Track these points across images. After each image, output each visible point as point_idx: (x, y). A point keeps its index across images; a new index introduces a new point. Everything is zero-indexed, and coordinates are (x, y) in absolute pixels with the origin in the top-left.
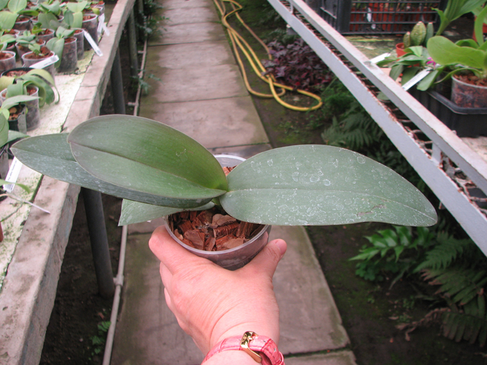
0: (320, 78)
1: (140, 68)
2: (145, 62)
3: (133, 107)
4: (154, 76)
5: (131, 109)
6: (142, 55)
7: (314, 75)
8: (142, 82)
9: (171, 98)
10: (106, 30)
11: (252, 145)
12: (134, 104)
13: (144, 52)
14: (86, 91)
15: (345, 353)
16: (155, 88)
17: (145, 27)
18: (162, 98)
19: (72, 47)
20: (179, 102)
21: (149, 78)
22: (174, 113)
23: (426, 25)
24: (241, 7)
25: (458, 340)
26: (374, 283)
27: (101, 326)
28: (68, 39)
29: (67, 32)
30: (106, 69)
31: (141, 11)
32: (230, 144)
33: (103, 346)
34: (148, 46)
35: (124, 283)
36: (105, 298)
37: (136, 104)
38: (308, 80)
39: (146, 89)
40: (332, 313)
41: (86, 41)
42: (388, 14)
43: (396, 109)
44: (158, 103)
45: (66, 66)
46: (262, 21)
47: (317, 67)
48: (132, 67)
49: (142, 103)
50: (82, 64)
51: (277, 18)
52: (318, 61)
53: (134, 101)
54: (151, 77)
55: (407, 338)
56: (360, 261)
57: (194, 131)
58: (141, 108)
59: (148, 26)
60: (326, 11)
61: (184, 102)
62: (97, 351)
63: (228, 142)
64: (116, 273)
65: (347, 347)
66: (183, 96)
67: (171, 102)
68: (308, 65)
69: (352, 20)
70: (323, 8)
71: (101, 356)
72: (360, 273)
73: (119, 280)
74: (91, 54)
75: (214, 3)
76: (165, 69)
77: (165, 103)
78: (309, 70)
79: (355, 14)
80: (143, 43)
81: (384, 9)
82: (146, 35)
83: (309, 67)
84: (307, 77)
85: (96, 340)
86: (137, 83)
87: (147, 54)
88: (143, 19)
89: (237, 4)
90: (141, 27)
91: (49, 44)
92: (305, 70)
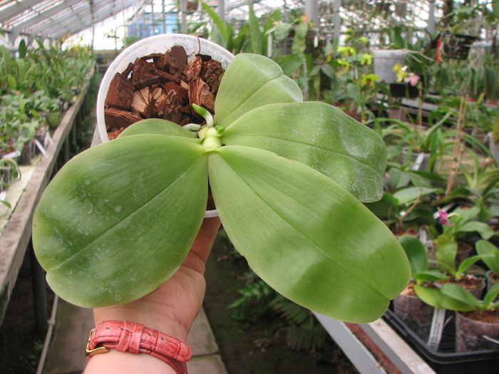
10: (51, 141)
14: (38, 174)
15: (215, 356)
19: (28, 149)
25: (298, 349)
26: (243, 322)
27: (38, 346)
28: (26, 143)
29: (26, 140)
30: (51, 164)
33: (38, 361)
35: (56, 324)
36: (41, 334)
40: (209, 336)
41: (37, 147)
45: (23, 161)
50: (35, 161)
55: (263, 350)
56: (235, 308)
62: (33, 363)
64: (49, 316)
65: (217, 353)
71: (36, 367)
72: (234, 316)
73: (52, 321)
74: (40, 156)
85: (32, 356)
91: (14, 145)
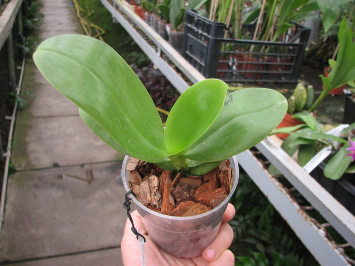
0: (170, 97)
1: (18, 83)
2: (23, 77)
3: (10, 121)
4: (29, 92)
5: (8, 123)
6: (20, 71)
7: (166, 95)
8: (19, 99)
9: (44, 112)
11: (116, 161)
12: (10, 118)
13: (23, 68)
16: (30, 103)
17: (23, 47)
18: (37, 112)
20: (51, 117)
21: (25, 94)
22: (46, 128)
23: (306, 87)
24: (103, 32)
31: (20, 33)
32: (97, 160)
34: (26, 63)
37: (13, 118)
38: (161, 99)
39: (22, 105)
42: (252, 64)
43: (293, 189)
44: (33, 117)
46: (121, 44)
47: (168, 87)
48: (10, 84)
49: (18, 117)
51: (133, 43)
52: (168, 83)
53: (11, 115)
54: (27, 93)
57: (64, 146)
58: (17, 122)
59: (26, 46)
60: (192, 56)
61: (56, 116)
63: (95, 158)
66: (55, 111)
67: (45, 117)
68: (160, 86)
69: (220, 68)
70: (188, 53)
75: (82, 28)
76: (40, 84)
77: (39, 117)
78: (161, 91)
79: (223, 63)
80: (22, 60)
81: (248, 59)
82: (25, 53)
83: (162, 88)
84: (160, 96)
86: (14, 98)
87: (24, 70)
88: (22, 40)
89: (101, 29)
90: (20, 46)
92: (158, 91)
